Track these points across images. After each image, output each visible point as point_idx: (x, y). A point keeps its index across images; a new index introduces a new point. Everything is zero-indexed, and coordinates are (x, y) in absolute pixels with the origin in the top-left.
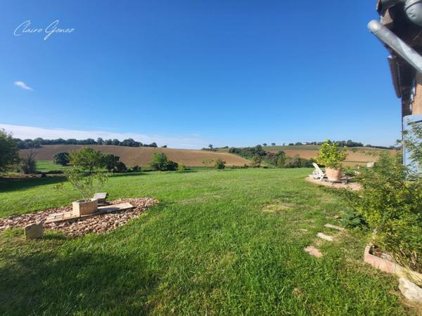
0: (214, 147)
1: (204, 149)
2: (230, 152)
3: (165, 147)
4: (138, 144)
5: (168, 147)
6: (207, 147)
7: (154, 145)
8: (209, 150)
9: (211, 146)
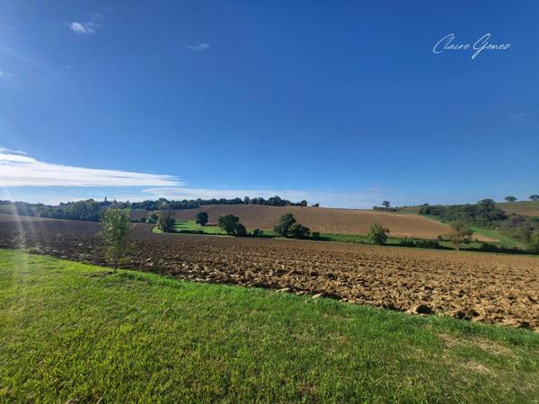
0: (393, 205)
1: (375, 208)
2: (421, 213)
3: (317, 205)
4: (284, 203)
5: (320, 206)
6: (380, 205)
7: (304, 204)
8: (383, 209)
9: (387, 203)
